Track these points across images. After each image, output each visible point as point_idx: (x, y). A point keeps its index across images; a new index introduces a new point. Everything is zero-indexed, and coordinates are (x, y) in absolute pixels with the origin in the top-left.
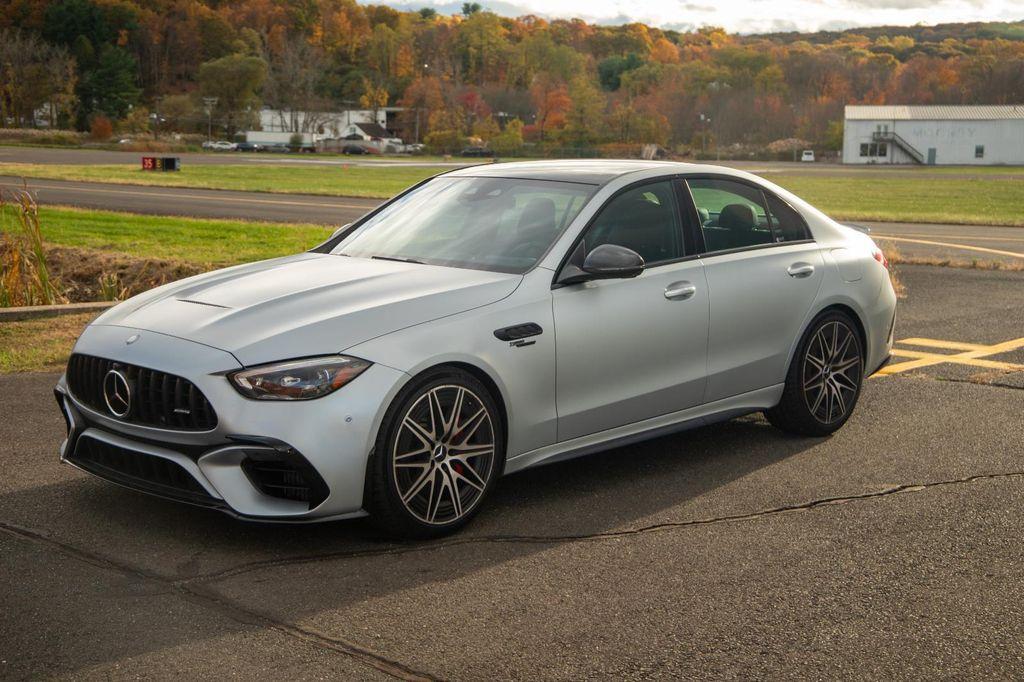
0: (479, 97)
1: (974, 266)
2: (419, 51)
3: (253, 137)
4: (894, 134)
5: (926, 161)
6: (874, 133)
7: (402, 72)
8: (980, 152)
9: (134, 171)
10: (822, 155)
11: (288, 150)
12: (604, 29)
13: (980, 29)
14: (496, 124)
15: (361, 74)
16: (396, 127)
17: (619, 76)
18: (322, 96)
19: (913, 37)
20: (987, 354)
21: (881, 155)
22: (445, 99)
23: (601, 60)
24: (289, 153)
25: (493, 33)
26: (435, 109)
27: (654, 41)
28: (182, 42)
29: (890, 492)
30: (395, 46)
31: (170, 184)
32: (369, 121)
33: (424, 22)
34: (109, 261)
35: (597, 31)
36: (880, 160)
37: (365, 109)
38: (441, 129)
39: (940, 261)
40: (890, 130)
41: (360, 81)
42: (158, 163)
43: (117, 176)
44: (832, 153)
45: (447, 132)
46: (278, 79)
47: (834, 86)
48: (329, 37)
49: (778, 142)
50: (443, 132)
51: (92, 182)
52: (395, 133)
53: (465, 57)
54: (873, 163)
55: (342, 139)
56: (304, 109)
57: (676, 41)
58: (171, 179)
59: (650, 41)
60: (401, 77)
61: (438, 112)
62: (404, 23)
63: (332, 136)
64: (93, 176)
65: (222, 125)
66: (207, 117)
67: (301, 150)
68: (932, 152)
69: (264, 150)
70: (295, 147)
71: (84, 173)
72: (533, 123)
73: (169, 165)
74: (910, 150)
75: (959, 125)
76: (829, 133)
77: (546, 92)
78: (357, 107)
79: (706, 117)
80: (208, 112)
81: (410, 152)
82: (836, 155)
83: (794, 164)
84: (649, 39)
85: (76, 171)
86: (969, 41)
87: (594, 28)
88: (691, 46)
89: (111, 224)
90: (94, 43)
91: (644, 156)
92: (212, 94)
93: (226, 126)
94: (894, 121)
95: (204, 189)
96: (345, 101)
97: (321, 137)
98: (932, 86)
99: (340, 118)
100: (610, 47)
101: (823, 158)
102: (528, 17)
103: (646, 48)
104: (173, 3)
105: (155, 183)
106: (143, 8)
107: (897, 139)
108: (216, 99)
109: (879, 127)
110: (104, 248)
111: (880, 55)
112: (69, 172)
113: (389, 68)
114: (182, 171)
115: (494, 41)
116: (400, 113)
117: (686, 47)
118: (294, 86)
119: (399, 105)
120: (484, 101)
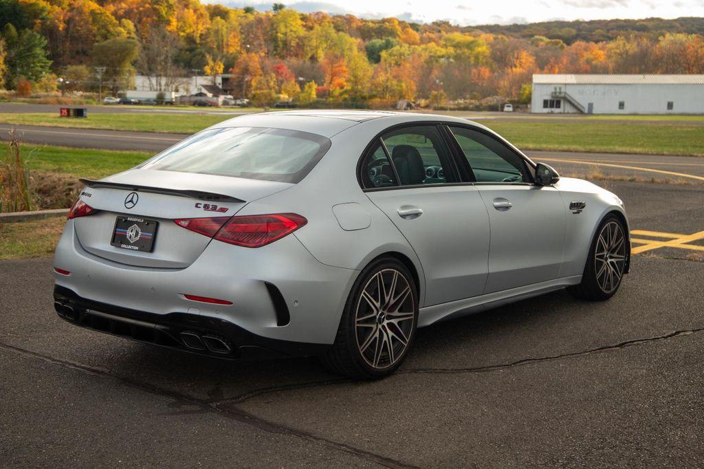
0: (285, 67)
1: (653, 181)
2: (243, 36)
3: (130, 94)
4: (565, 93)
5: (586, 111)
6: (552, 93)
7: (232, 50)
8: (621, 105)
9: (55, 118)
10: (518, 107)
11: (155, 103)
12: (368, 21)
13: (618, 24)
14: (298, 86)
15: (203, 51)
16: (229, 88)
17: (380, 53)
18: (178, 67)
19: (575, 28)
20: (689, 241)
21: (557, 107)
22: (262, 69)
23: (367, 43)
24: (155, 105)
25: (294, 24)
26: (255, 75)
27: (403, 30)
28: (79, 28)
29: (670, 336)
30: (227, 32)
31: (84, 126)
32: (209, 83)
33: (245, 16)
34: (60, 180)
35: (364, 23)
36: (556, 110)
37: (207, 75)
38: (260, 89)
39: (629, 178)
40: (563, 90)
41: (204, 56)
42: (72, 112)
43: (45, 122)
44: (525, 106)
45: (265, 91)
46: (147, 55)
47: (523, 61)
48: (181, 26)
49: (488, 98)
50: (262, 91)
51: (28, 125)
52: (228, 92)
53: (274, 40)
54: (552, 113)
55: (192, 96)
56: (166, 75)
57: (417, 30)
58: (82, 123)
59: (400, 29)
60: (231, 54)
61: (258, 77)
62: (232, 16)
63: (185, 94)
64: (28, 121)
65: (109, 86)
66: (98, 80)
67: (164, 103)
68: (591, 106)
69: (139, 103)
70: (160, 101)
71: (21, 119)
72: (323, 85)
73: (79, 113)
74: (576, 104)
75: (607, 87)
76: (521, 92)
77: (332, 64)
78: (202, 74)
79: (440, 81)
80: (99, 77)
81: (239, 105)
82: (527, 107)
83: (499, 113)
84: (399, 28)
85: (14, 118)
86: (611, 31)
87: (363, 21)
88: (427, 33)
89: (55, 154)
90: (18, 29)
91: (398, 107)
92: (102, 64)
93: (111, 87)
94: (566, 84)
95: (107, 130)
96: (193, 70)
97: (178, 95)
98: (588, 62)
99: (190, 82)
100: (373, 34)
101: (519, 109)
102: (317, 14)
103: (398, 35)
104: (73, 2)
105: (72, 126)
106: (51, 4)
107: (568, 97)
108: (105, 68)
109: (556, 89)
110: (54, 171)
111: (553, 41)
112: (11, 118)
113: (223, 48)
114: (88, 118)
115: (295, 29)
116: (231, 78)
117: (424, 34)
118: (159, 59)
119: (231, 73)
120: (289, 70)
